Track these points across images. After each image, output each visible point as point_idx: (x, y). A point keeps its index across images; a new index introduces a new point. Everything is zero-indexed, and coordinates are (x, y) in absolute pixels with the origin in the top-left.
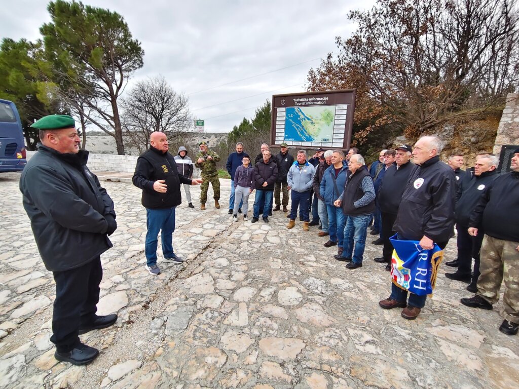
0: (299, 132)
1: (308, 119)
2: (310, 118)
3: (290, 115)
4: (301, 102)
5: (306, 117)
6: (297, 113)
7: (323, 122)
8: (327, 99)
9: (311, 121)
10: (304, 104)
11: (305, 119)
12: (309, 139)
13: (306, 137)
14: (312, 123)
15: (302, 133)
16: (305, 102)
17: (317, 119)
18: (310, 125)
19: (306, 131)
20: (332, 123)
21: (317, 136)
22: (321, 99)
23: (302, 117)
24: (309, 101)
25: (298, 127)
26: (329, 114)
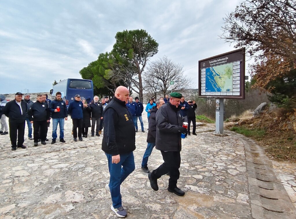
0: (213, 85)
1: (218, 75)
2: (218, 74)
3: (208, 73)
4: (213, 63)
5: (216, 74)
6: (211, 71)
7: (226, 76)
8: (227, 58)
9: (219, 76)
10: (215, 64)
11: (216, 75)
12: (219, 90)
13: (217, 88)
14: (220, 78)
15: (215, 85)
16: (215, 62)
17: (223, 74)
18: (219, 79)
19: (217, 84)
20: (232, 76)
21: (223, 87)
22: (224, 59)
23: (214, 74)
24: (217, 62)
25: (212, 82)
26: (229, 70)
